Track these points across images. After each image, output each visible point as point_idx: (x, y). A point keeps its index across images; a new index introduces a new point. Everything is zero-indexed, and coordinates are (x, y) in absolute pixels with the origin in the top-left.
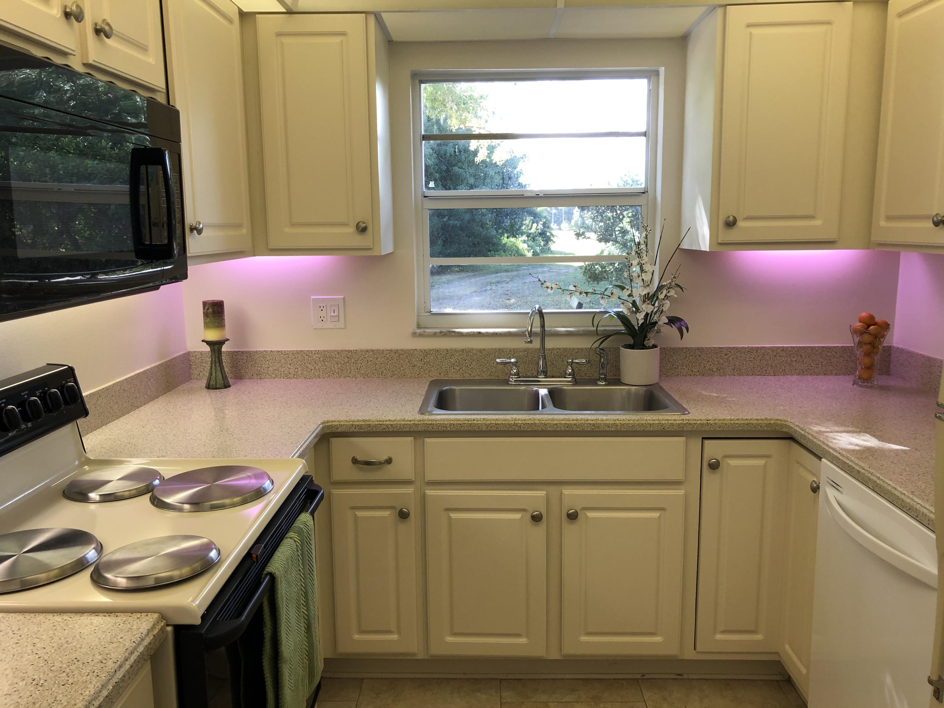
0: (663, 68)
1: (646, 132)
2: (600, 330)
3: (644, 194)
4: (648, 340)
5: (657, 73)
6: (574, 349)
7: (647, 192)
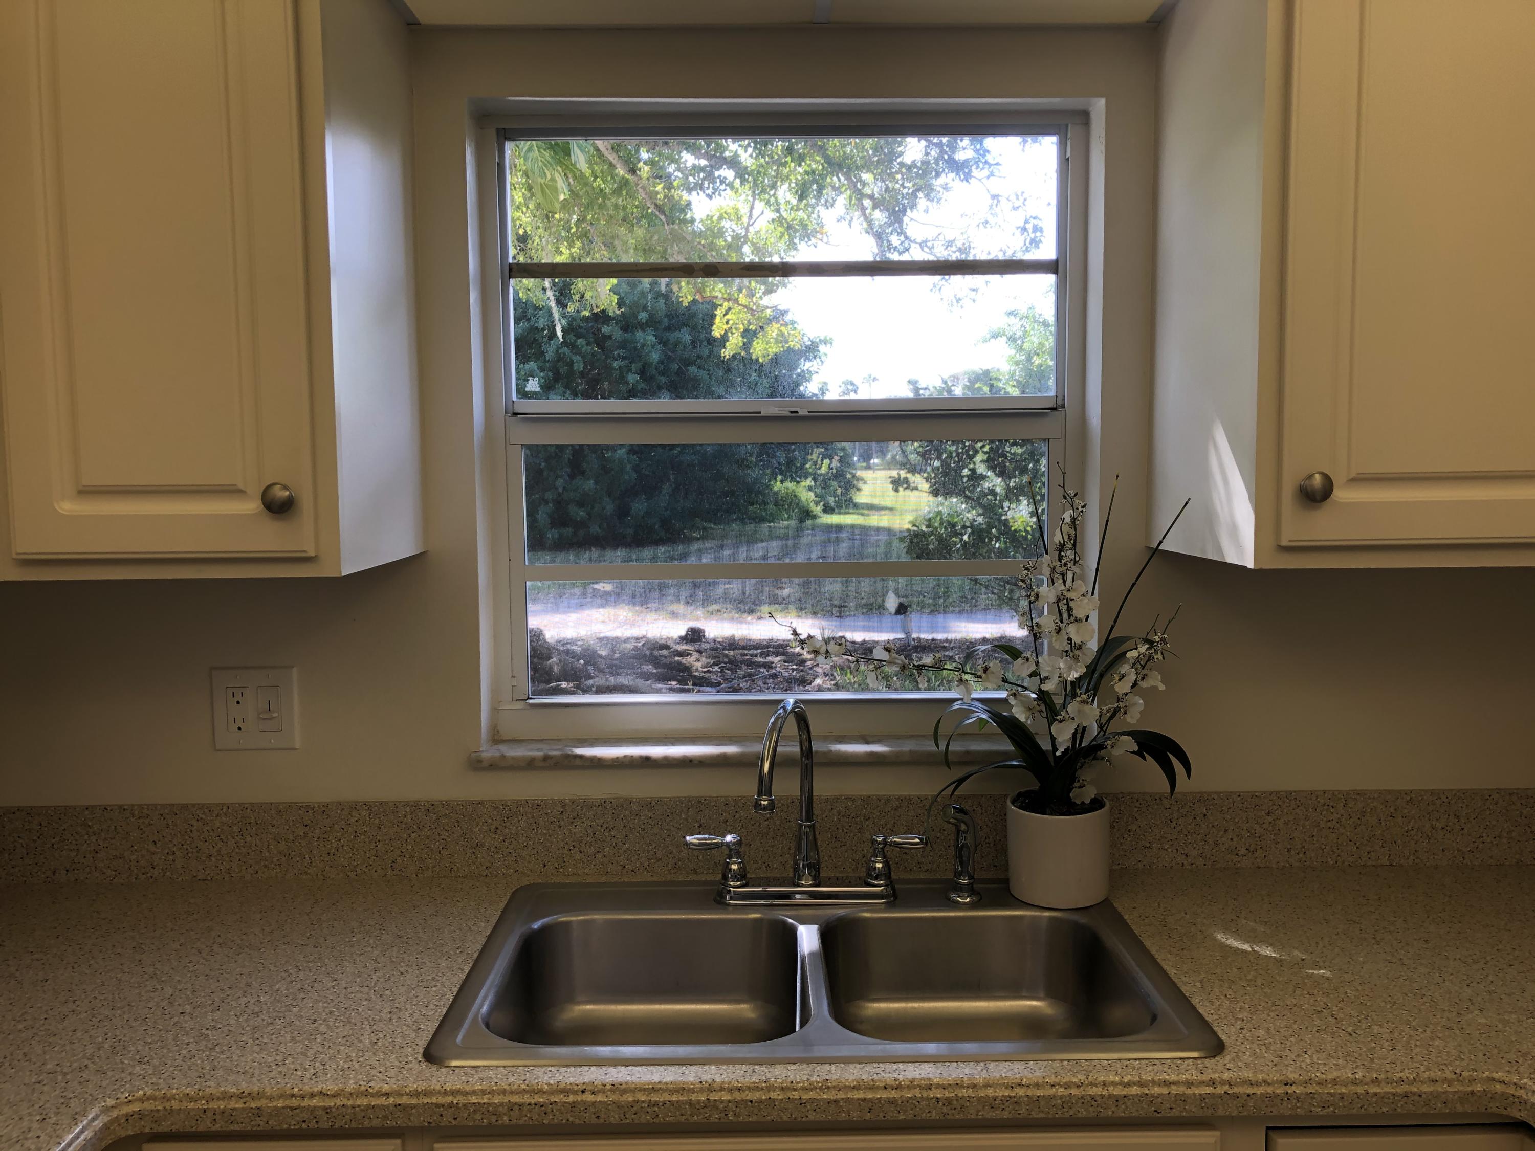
0: (1102, 102)
1: (1056, 262)
2: (954, 753)
3: (1055, 413)
4: (1080, 787)
5: (1084, 117)
6: (888, 800)
7: (1063, 406)
